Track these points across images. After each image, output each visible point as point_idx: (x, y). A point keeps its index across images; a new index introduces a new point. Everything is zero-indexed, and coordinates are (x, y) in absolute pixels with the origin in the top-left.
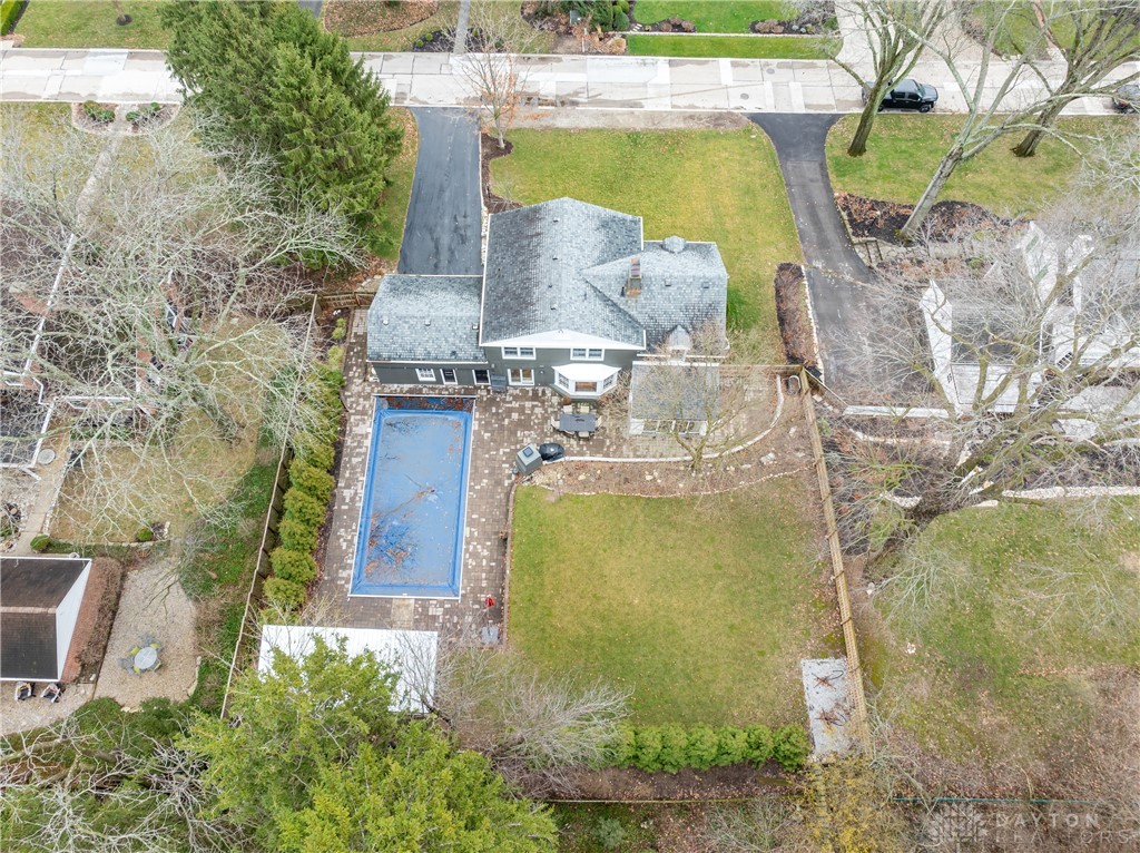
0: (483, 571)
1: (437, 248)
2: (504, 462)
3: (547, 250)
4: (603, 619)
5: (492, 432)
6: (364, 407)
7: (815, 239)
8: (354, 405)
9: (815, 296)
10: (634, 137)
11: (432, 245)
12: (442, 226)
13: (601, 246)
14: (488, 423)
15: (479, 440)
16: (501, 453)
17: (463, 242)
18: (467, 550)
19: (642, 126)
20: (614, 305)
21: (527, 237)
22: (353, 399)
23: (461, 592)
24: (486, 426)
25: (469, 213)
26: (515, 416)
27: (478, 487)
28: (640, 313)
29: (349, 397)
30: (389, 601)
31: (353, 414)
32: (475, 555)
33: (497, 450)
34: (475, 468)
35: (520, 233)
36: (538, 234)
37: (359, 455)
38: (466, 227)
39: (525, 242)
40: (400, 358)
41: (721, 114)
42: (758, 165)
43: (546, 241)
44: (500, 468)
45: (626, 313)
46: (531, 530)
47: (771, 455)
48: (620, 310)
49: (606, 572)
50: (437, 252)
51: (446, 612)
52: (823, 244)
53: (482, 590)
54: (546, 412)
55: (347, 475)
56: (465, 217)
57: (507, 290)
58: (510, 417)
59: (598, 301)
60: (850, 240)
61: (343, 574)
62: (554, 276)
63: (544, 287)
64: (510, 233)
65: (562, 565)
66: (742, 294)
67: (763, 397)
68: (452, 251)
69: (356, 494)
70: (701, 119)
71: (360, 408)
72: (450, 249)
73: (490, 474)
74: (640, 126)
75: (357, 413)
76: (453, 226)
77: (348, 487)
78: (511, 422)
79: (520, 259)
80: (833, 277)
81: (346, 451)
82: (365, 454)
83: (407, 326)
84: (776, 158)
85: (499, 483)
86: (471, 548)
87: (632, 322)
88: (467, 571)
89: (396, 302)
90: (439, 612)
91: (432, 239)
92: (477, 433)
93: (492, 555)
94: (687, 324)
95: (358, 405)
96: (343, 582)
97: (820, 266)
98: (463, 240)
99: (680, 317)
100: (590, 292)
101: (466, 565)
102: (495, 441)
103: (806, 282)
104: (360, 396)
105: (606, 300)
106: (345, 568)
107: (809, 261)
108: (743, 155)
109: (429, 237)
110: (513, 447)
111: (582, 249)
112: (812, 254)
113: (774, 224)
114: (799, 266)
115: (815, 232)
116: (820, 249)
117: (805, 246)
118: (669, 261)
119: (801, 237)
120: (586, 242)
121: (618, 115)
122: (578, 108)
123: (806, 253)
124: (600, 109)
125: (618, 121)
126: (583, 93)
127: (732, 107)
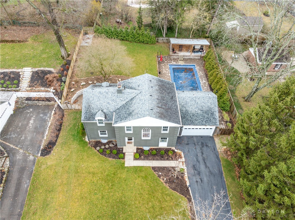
1: (205, 163)
3: (154, 100)
11: (208, 165)
12: (206, 176)
13: (132, 105)
17: (194, 166)
23: (168, 65)
25: (196, 183)
30: (185, 64)
32: (166, 71)
35: (167, 111)
36: (159, 107)
38: (194, 175)
39: (164, 107)
43: (155, 103)
47: (82, 84)
50: (204, 160)
51: (171, 62)
53: (164, 66)
55: (206, 85)
56: (197, 182)
57: (168, 94)
59: (134, 87)
61: (198, 68)
62: (151, 90)
63: (154, 88)
64: (170, 113)
68: (198, 161)
72: (199, 162)
76: (201, 176)
79: (165, 102)
86: (168, 72)
89: (209, 104)
90: (173, 62)
91: (209, 168)
93: (162, 71)
97: (31, 157)
98: (194, 167)
100: (137, 88)
107: (35, 159)
109: (211, 169)
111: (140, 100)
112: (31, 163)
113: (41, 181)
114: (40, 156)
115: (23, 177)
116: (25, 167)
117: (32, 168)
118: (104, 102)
119: (32, 174)
120: (138, 103)
123: (34, 164)
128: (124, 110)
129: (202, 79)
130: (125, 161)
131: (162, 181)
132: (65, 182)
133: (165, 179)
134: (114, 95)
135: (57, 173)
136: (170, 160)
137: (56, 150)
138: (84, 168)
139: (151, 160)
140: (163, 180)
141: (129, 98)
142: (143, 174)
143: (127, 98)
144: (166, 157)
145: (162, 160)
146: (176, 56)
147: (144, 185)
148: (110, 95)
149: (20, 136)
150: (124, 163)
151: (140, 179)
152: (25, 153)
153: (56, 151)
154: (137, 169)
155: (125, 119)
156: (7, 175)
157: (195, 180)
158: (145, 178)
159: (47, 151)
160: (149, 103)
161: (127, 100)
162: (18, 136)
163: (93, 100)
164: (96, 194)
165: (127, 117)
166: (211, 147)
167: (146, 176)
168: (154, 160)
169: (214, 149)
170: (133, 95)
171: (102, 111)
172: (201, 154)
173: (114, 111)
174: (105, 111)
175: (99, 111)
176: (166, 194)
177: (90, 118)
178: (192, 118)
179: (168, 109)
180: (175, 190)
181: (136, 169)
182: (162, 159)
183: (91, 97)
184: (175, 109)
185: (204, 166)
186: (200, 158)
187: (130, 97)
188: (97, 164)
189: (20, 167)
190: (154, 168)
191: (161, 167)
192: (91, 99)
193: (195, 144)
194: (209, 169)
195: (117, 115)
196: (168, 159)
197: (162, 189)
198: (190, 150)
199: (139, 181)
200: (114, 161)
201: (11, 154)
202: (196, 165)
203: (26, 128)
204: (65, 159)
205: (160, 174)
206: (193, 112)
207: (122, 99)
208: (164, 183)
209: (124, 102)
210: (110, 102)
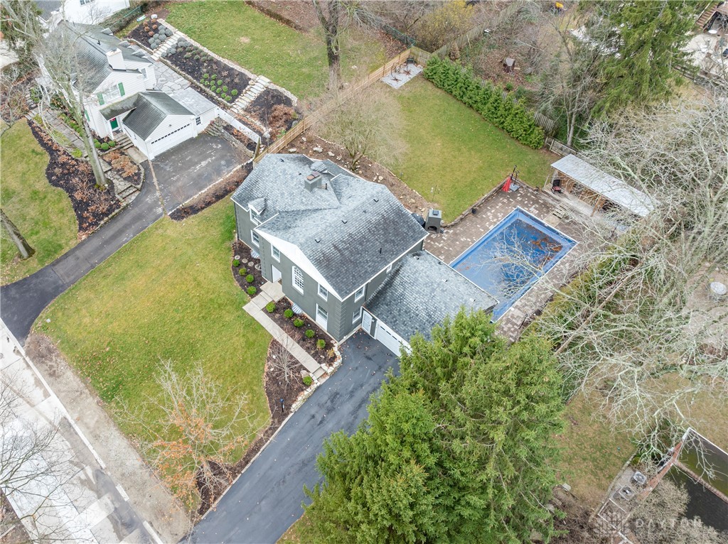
0: (497, 209)
1: (360, 406)
2: (444, 240)
3: (342, 232)
4: (459, 150)
6: (506, 324)
7: (138, 223)
8: (512, 329)
9: (187, 198)
10: (109, 394)
12: (338, 423)
16: (441, 245)
17: (337, 394)
18: (498, 221)
19: (90, 399)
21: (342, 255)
22: (511, 334)
25: (308, 417)
29: (511, 337)
30: (556, 227)
31: (517, 325)
32: (495, 216)
33: (442, 247)
34: (463, 248)
35: (342, 263)
36: (336, 247)
37: (528, 301)
38: (320, 406)
39: (347, 253)
41: (32, 360)
42: (83, 295)
43: (337, 237)
44: (448, 239)
47: (315, 149)
49: (441, 162)
50: (364, 401)
51: (528, 207)
52: (139, 218)
53: (503, 203)
56: (313, 417)
57: (386, 241)
60: (125, 208)
62: (357, 214)
63: (368, 216)
68: (352, 394)
70: (51, 367)
71: (509, 325)
73: (457, 241)
74: (91, 403)
75: (514, 324)
76: (330, 416)
79: (360, 248)
80: (164, 199)
81: (534, 308)
84: (66, 291)
85: (455, 234)
86: (495, 220)
88: (505, 213)
90: (533, 209)
91: (356, 418)
93: (486, 211)
95: (509, 328)
97: (160, 208)
98: (334, 396)
101: (503, 216)
103: (181, 206)
104: (505, 332)
107: (161, 215)
108: (78, 310)
111: (322, 218)
112: (153, 217)
114: (169, 215)
115: (131, 227)
116: (144, 217)
117: (148, 224)
118: (278, 190)
119: (142, 230)
120: (314, 221)
121: (88, 428)
122: (104, 466)
123: (154, 221)
124: (91, 448)
125: (97, 421)
126: (80, 478)
127: (19, 357)
130: (249, 301)
131: (266, 368)
133: (272, 370)
134: (299, 187)
135: (165, 250)
136: (309, 353)
137: (191, 220)
138: (197, 269)
139: (285, 330)
140: (269, 368)
141: (315, 207)
142: (252, 337)
143: (311, 204)
144: (309, 345)
145: (298, 343)
146: (555, 199)
147: (240, 352)
148: (295, 183)
149: (174, 174)
150: (245, 303)
151: (242, 340)
152: (158, 199)
153: (190, 222)
154: (252, 325)
156: (120, 211)
157: (313, 412)
158: (250, 345)
159: (180, 214)
160: (325, 230)
161: (309, 208)
162: (173, 172)
163: (267, 176)
164: (177, 310)
165: (279, 229)
167: (253, 344)
168: (288, 332)
170: (324, 205)
171: (266, 200)
172: (370, 389)
173: (279, 212)
174: (269, 203)
175: (262, 197)
176: (252, 389)
177: (244, 199)
178: (400, 315)
179: (351, 262)
180: (269, 396)
181: (251, 323)
182: (301, 342)
183: (268, 170)
184: (366, 272)
185: (352, 409)
186: (360, 394)
187: (318, 205)
188: (215, 276)
189: (139, 212)
190: (275, 343)
192: (266, 173)
193: (380, 368)
194: (353, 420)
195: (275, 219)
196: (308, 350)
197: (254, 378)
198: (360, 369)
199: (239, 341)
200: (237, 289)
201: (144, 190)
202: (341, 396)
203: (189, 168)
204: (188, 240)
205: (274, 358)
206: (413, 306)
207: (304, 200)
208: (265, 374)
209: (303, 208)
210: (286, 194)
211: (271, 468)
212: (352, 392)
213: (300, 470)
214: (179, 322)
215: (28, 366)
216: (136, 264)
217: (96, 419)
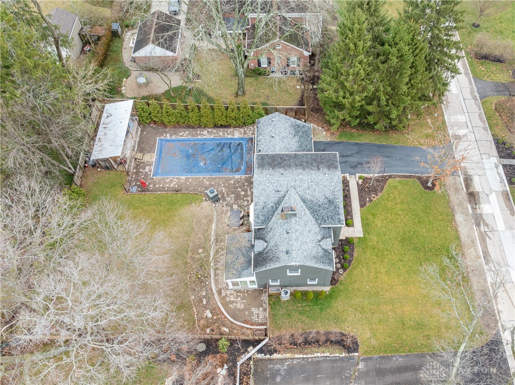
0: (163, 185)
1: (346, 156)
2: (217, 189)
3: (307, 172)
5: (234, 184)
7: (384, 367)
8: (249, 129)
9: (335, 361)
11: (349, 153)
12: (361, 158)
13: (314, 199)
14: (239, 182)
15: (230, 179)
16: (222, 188)
17: (351, 167)
18: (174, 178)
19: (469, 264)
20: (277, 208)
21: (318, 165)
22: (252, 129)
23: (155, 178)
24: (237, 181)
26: (243, 193)
27: (205, 180)
28: (274, 222)
30: (154, 152)
31: (244, 130)
32: (171, 181)
35: (322, 163)
38: (363, 168)
39: (315, 165)
40: (257, 131)
41: (495, 315)
43: (313, 172)
45: (273, 215)
46: (179, 201)
47: (210, 315)
48: (274, 212)
51: (146, 173)
53: (154, 185)
54: (245, 207)
55: (214, 131)
57: (285, 160)
58: (242, 191)
59: (277, 199)
61: (168, 135)
62: (288, 175)
63: (282, 172)
64: (323, 160)
65: (158, 213)
66: (328, 310)
67: (255, 318)
69: (205, 135)
71: (248, 132)
73: (212, 184)
76: (363, 162)
77: (208, 132)
78: (239, 191)
79: (304, 164)
80: (351, 375)
81: (226, 129)
82: (224, 136)
83: (271, 129)
85: (207, 188)
86: (175, 180)
87: (267, 219)
88: (164, 179)
89: (287, 125)
90: (147, 170)
91: (353, 154)
92: (234, 178)
93: (170, 188)
94: (269, 248)
96: (164, 135)
97: (360, 367)
99: (272, 243)
100: (281, 194)
101: (167, 178)
102: (229, 185)
103: (344, 355)
105: (279, 203)
106: (171, 135)
107: (363, 360)
110: (225, 193)
111: (309, 188)
112: (369, 363)
113: (392, 339)
114: (358, 352)
115: (391, 368)
116: (376, 369)
117: (376, 359)
118: (309, 236)
119: (384, 357)
120: (315, 191)
121: (475, 249)
122: (474, 226)
123: (370, 358)
124: (478, 239)
125: (469, 249)
126: (488, 229)
127: (503, 323)
128: (322, 211)
129: (198, 135)
130: (356, 237)
131: (375, 199)
132: (391, 307)
133: (373, 195)
134: (299, 222)
135: (380, 320)
136: (349, 189)
138: (371, 284)
139: (351, 208)
140: (374, 197)
141: (302, 204)
142: (370, 218)
143: (302, 207)
145: (350, 197)
147: (382, 217)
148: (298, 226)
150: (360, 238)
151: (376, 221)
152: (355, 379)
153: (349, 329)
154: (366, 225)
155: (339, 208)
158: (374, 215)
161: (305, 207)
164: (399, 268)
165: (335, 206)
166: (324, 147)
167: (372, 214)
168: (351, 205)
169: (327, 144)
170: (298, 198)
171: (320, 241)
173: (319, 226)
174: (319, 238)
175: (320, 245)
176: (388, 197)
177: (329, 259)
179: (316, 161)
180: (383, 188)
182: (348, 196)
183: (303, 253)
184: (311, 155)
185: (351, 158)
187: (300, 202)
188: (363, 269)
189: (377, 378)
190: (362, 206)
191: (359, 198)
195: (327, 222)
197: (384, 200)
199: (378, 222)
200: (357, 250)
204: (361, 313)
205: (368, 199)
206: (297, 145)
207: (303, 213)
208: (378, 197)
209: (308, 212)
210: (307, 229)
211: (402, 167)
212: (344, 163)
213: (391, 157)
214: (401, 261)
215: (499, 313)
216: (404, 327)
217: (470, 251)
